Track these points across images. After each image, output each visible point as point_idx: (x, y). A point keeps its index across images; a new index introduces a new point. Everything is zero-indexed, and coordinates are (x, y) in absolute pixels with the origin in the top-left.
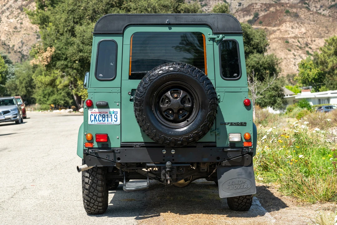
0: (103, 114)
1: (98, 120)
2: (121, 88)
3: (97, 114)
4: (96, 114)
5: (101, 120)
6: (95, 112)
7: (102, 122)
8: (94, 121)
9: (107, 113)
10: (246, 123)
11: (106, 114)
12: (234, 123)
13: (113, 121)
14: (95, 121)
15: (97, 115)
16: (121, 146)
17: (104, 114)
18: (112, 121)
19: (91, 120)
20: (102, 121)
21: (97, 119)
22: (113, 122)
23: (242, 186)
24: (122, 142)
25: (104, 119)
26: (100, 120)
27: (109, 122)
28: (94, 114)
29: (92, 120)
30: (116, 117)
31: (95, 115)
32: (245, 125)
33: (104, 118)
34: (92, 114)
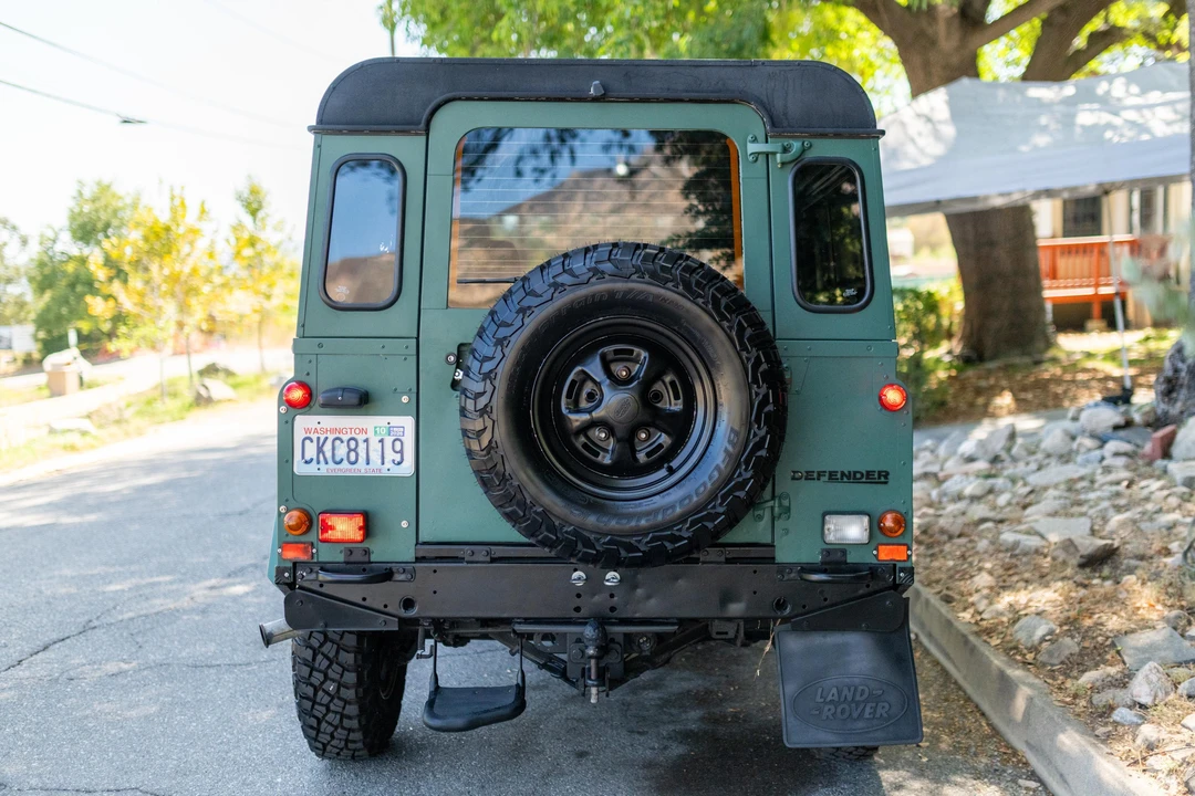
0: (349, 436)
1: (330, 460)
2: (418, 338)
3: (328, 435)
4: (325, 435)
5: (342, 460)
6: (319, 427)
7: (345, 464)
8: (315, 461)
9: (363, 431)
10: (887, 474)
11: (360, 438)
12: (843, 474)
13: (388, 464)
14: (318, 462)
15: (327, 438)
16: (416, 558)
17: (354, 435)
18: (383, 464)
19: (303, 458)
20: (345, 462)
21: (329, 454)
22: (389, 469)
23: (868, 710)
24: (421, 540)
25: (353, 455)
26: (338, 459)
27: (371, 466)
28: (316, 435)
29: (307, 458)
30: (398, 447)
31: (318, 438)
32: (883, 479)
33: (354, 450)
34: (308, 435)
